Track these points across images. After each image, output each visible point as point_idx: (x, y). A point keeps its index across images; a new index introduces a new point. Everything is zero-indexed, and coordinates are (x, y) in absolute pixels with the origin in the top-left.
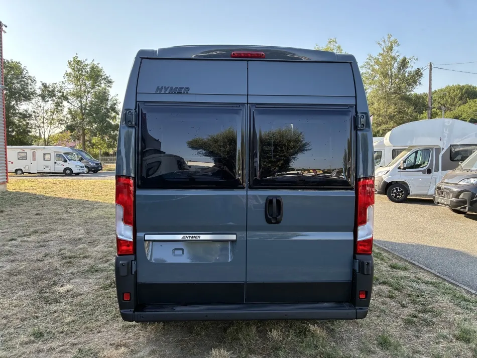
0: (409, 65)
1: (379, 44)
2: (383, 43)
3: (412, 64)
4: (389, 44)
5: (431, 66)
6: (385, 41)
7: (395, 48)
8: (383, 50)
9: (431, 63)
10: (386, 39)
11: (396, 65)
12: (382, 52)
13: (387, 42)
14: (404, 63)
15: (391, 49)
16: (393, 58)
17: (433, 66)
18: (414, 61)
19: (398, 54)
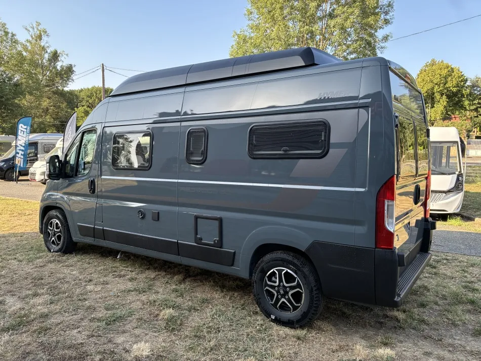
0: (60, 59)
1: (26, 29)
2: (31, 30)
3: (63, 59)
4: (38, 32)
5: (103, 67)
6: (33, 28)
7: (44, 38)
8: (32, 37)
9: (103, 64)
10: (35, 26)
11: (46, 56)
12: (31, 39)
13: (36, 30)
14: (55, 56)
15: (40, 37)
16: (43, 48)
17: (105, 67)
18: (65, 56)
19: (47, 45)
